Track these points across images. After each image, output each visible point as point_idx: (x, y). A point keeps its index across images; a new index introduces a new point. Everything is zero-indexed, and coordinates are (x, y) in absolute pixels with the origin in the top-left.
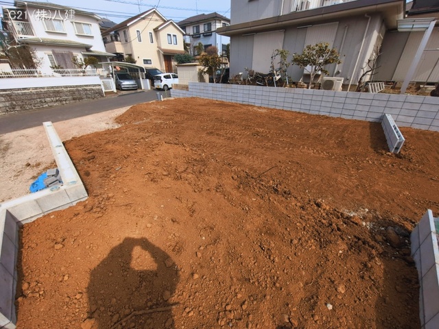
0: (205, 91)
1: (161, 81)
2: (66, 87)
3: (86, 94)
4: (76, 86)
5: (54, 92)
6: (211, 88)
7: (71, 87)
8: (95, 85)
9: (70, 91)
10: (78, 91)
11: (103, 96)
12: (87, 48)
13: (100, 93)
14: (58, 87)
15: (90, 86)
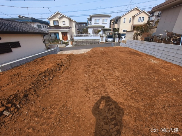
0: (132, 45)
1: (122, 39)
2: (89, 40)
3: (94, 42)
4: (92, 40)
5: (86, 41)
6: (134, 43)
7: (91, 40)
8: (98, 40)
9: (90, 41)
10: (92, 41)
11: (99, 43)
12: (103, 27)
13: (98, 42)
14: (87, 40)
15: (96, 40)
